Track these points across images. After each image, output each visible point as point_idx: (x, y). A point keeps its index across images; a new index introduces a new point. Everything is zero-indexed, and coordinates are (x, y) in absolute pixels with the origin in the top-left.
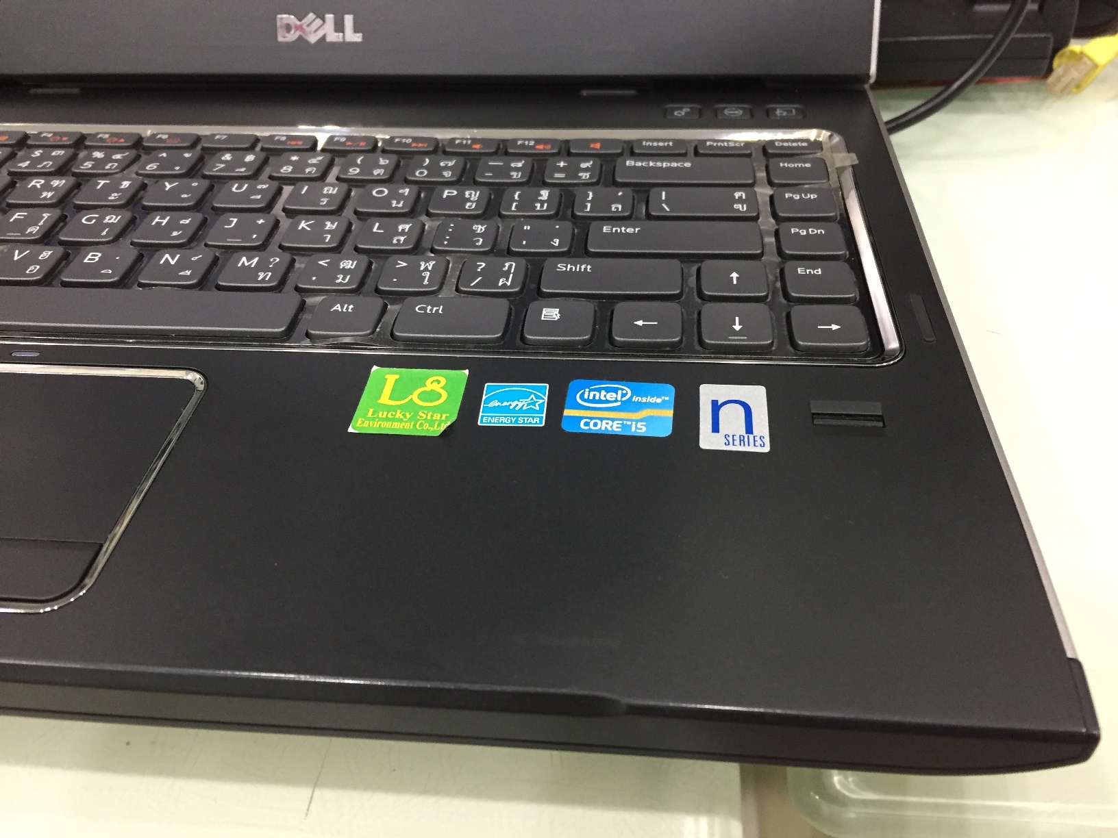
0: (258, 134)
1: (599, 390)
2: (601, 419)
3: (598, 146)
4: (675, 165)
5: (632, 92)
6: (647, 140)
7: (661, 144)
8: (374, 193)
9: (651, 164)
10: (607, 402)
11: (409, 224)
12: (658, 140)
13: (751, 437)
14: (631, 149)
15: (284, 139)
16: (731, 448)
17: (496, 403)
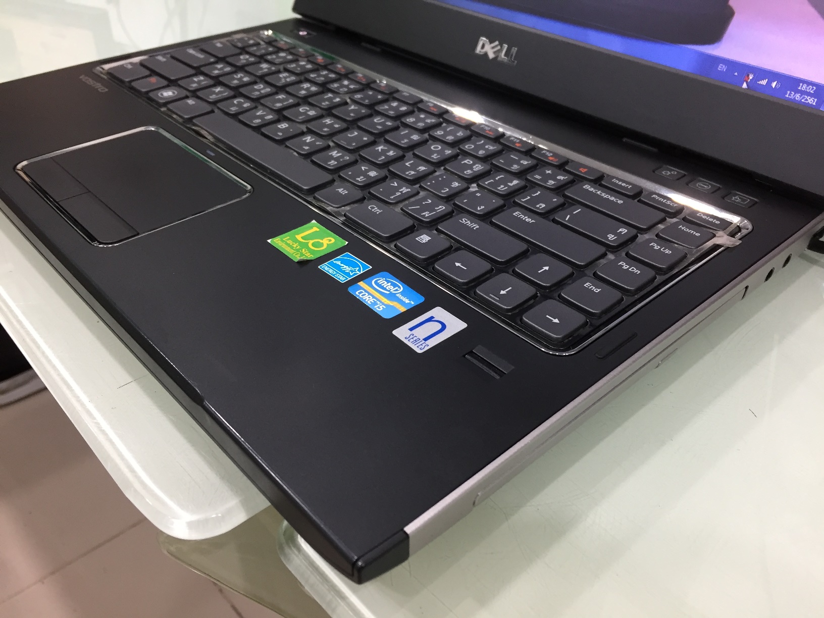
0: (423, 97)
1: (388, 282)
2: (369, 294)
3: (583, 170)
4: (612, 198)
5: (655, 150)
6: (617, 179)
7: (623, 184)
8: (432, 148)
9: (599, 193)
10: (385, 289)
11: (425, 167)
12: (624, 181)
13: (424, 342)
14: (599, 180)
15: (432, 105)
16: (406, 341)
17: (339, 263)
